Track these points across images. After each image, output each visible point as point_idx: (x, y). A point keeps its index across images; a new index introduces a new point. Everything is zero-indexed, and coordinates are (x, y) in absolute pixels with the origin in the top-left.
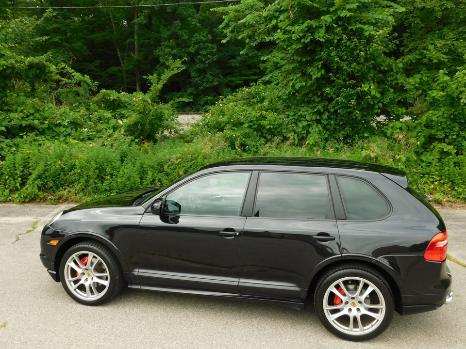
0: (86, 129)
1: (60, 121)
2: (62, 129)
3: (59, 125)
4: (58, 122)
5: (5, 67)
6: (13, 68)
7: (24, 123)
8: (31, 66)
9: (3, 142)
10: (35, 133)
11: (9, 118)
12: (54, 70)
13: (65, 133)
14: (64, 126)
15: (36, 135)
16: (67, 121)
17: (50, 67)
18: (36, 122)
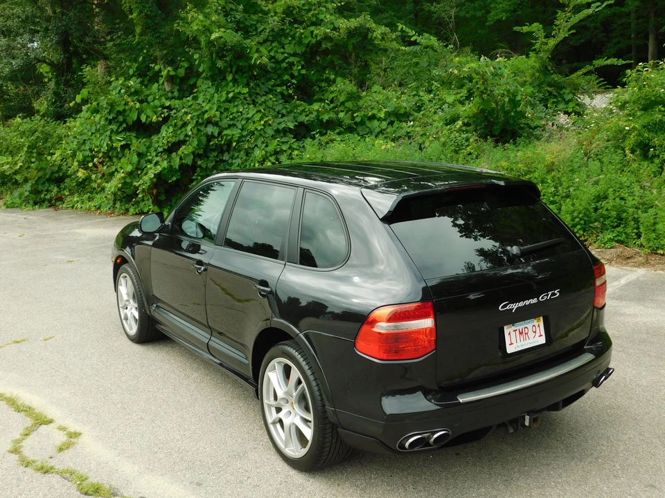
0: (412, 123)
1: (375, 112)
2: (376, 123)
3: (373, 117)
4: (370, 114)
5: (319, 38)
6: (327, 38)
7: (325, 117)
8: (351, 33)
9: (287, 142)
10: (337, 131)
11: (309, 110)
12: (379, 36)
13: (378, 130)
14: (380, 119)
15: (339, 134)
16: (384, 110)
17: (374, 31)
18: (341, 115)
